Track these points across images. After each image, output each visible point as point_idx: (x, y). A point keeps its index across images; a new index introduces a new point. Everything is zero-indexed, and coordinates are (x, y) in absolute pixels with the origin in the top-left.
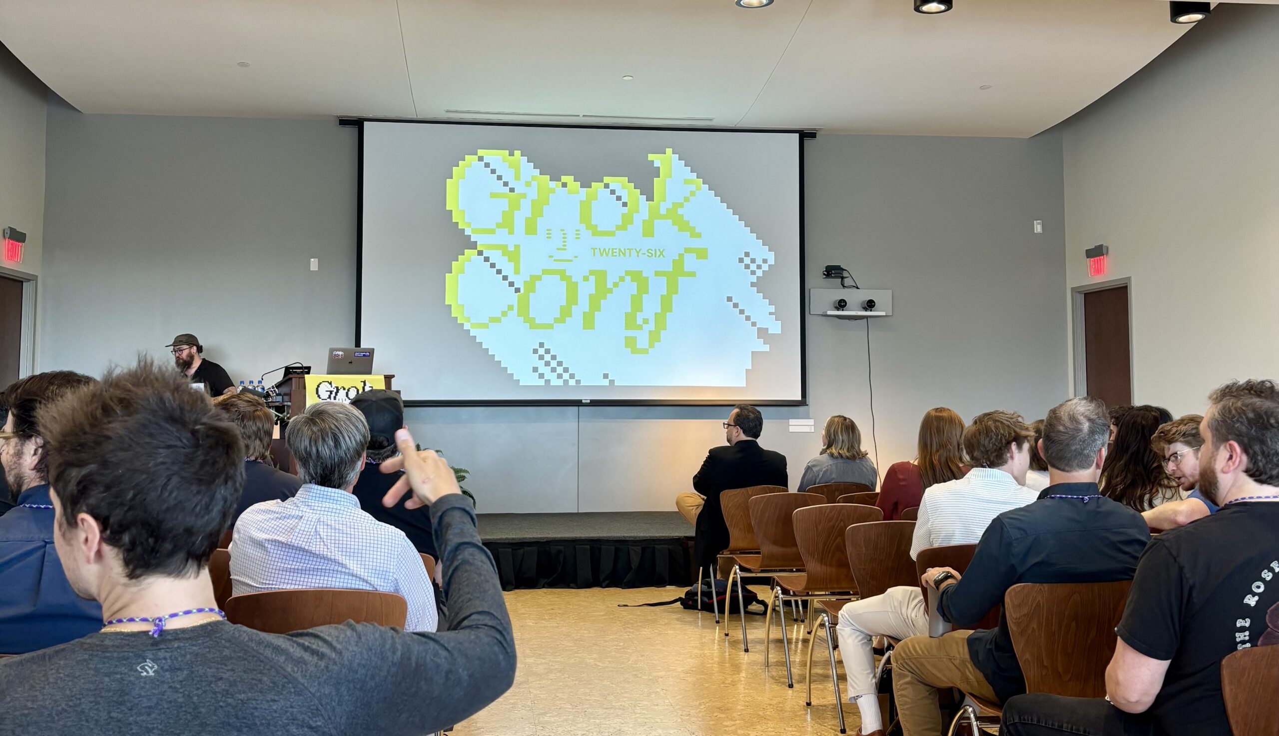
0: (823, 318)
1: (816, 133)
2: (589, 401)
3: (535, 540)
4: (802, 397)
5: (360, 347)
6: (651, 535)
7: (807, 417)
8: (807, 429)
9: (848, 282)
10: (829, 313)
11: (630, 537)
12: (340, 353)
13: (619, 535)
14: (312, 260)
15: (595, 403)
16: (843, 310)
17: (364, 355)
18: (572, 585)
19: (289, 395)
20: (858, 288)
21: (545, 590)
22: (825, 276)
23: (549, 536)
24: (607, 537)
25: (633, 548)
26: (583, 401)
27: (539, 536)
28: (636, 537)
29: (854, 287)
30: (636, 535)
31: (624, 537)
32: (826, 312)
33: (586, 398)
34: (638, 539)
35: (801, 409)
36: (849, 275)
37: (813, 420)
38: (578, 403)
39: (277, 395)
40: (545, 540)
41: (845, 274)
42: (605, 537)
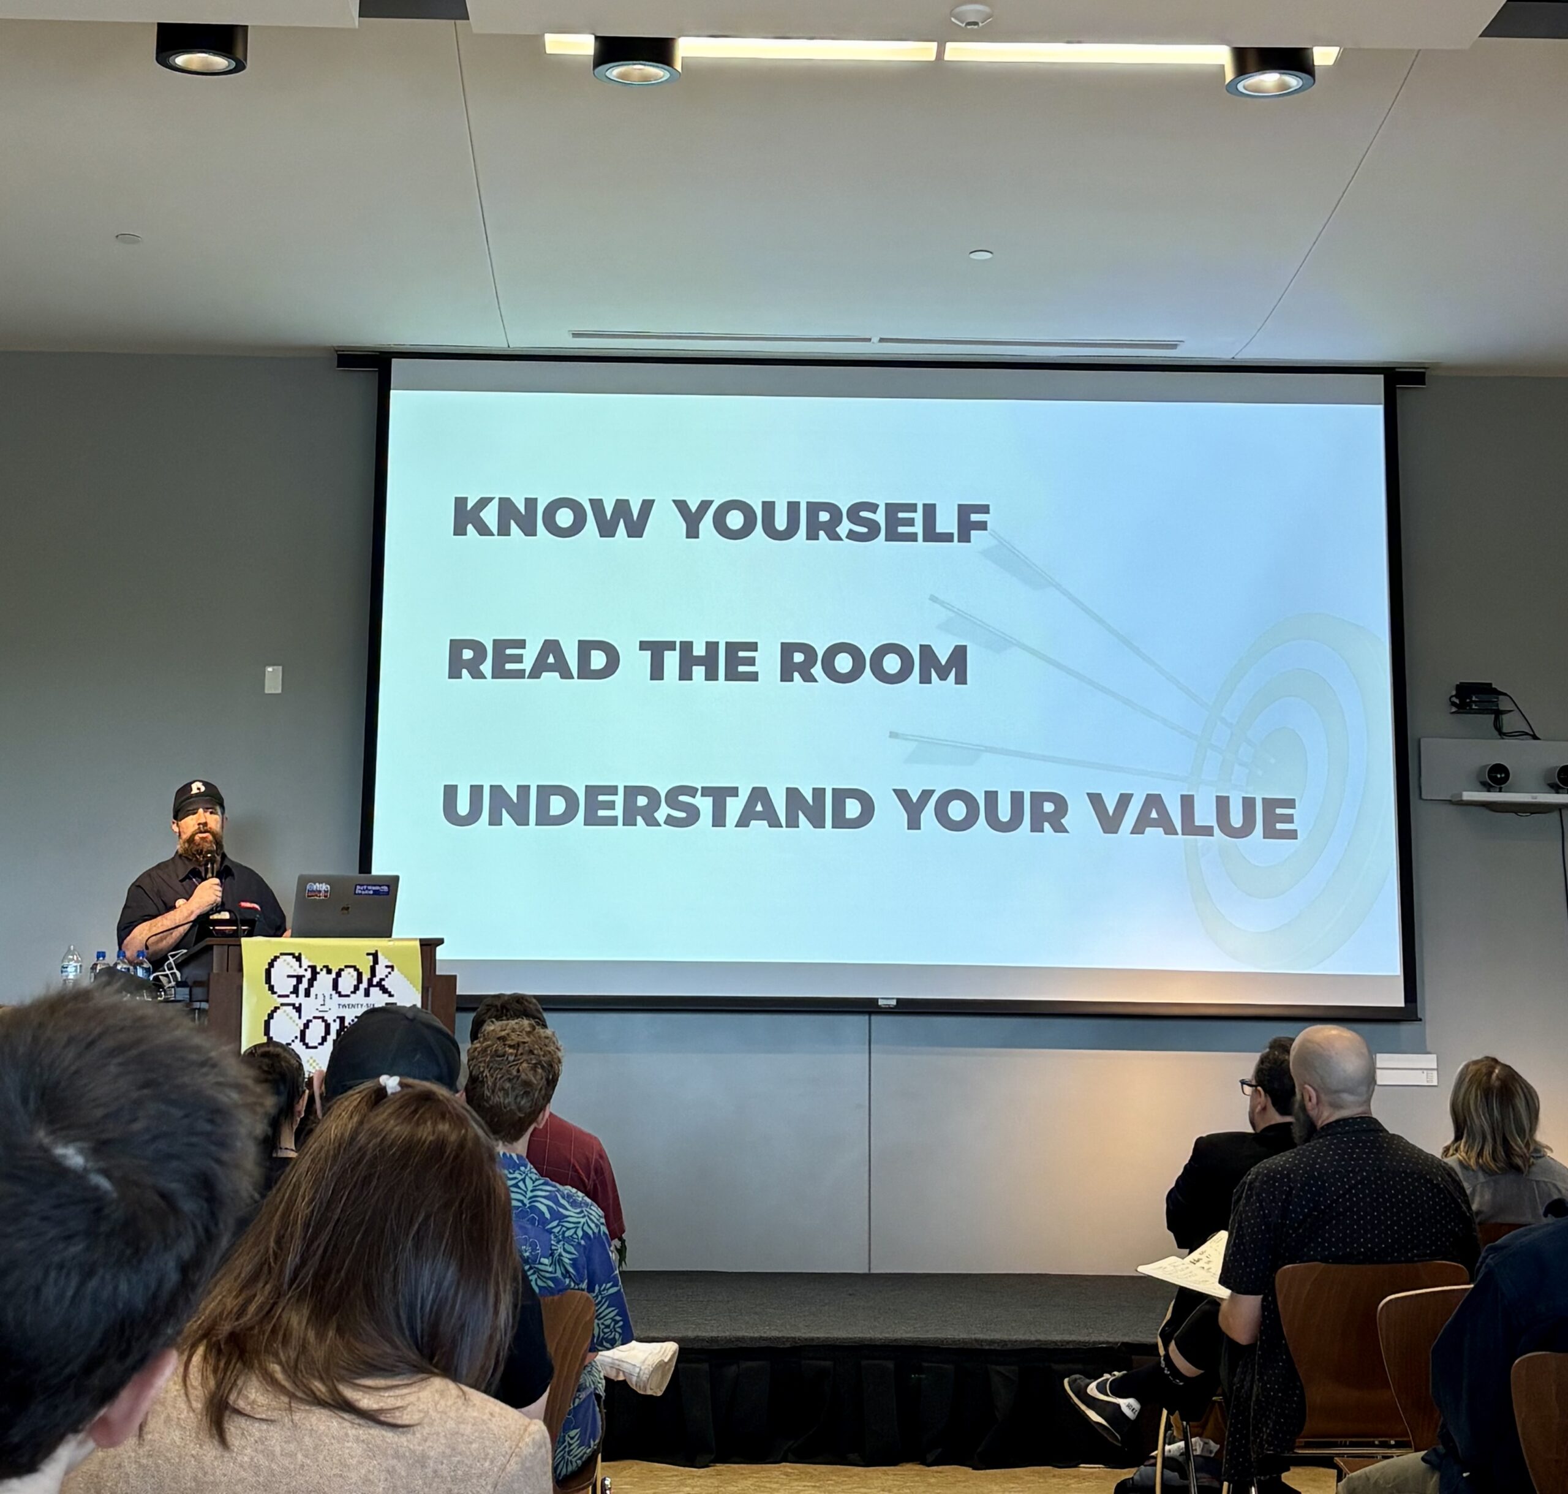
0: (1454, 807)
1: (1424, 374)
2: (894, 1003)
3: (763, 1344)
4: (1406, 1001)
5: (370, 872)
6: (1042, 1337)
7: (1421, 1049)
8: (1420, 1079)
9: (1510, 722)
10: (1467, 796)
11: (992, 1342)
12: (324, 887)
13: (964, 1336)
14: (270, 669)
15: (908, 1008)
16: (1500, 791)
17: (376, 892)
18: (851, 1456)
19: (204, 984)
20: (1535, 737)
21: (787, 1467)
22: (1454, 709)
23: (797, 1335)
24: (937, 1340)
25: (998, 1368)
26: (881, 1003)
27: (775, 1334)
28: (1005, 1342)
29: (1527, 734)
30: (1005, 1337)
31: (976, 1340)
32: (1461, 795)
33: (887, 994)
34: (1009, 1346)
35: (1406, 1029)
36: (1511, 707)
37: (1434, 1056)
38: (867, 1007)
39: (179, 984)
40: (788, 1345)
41: (1504, 704)
42: (929, 1340)
